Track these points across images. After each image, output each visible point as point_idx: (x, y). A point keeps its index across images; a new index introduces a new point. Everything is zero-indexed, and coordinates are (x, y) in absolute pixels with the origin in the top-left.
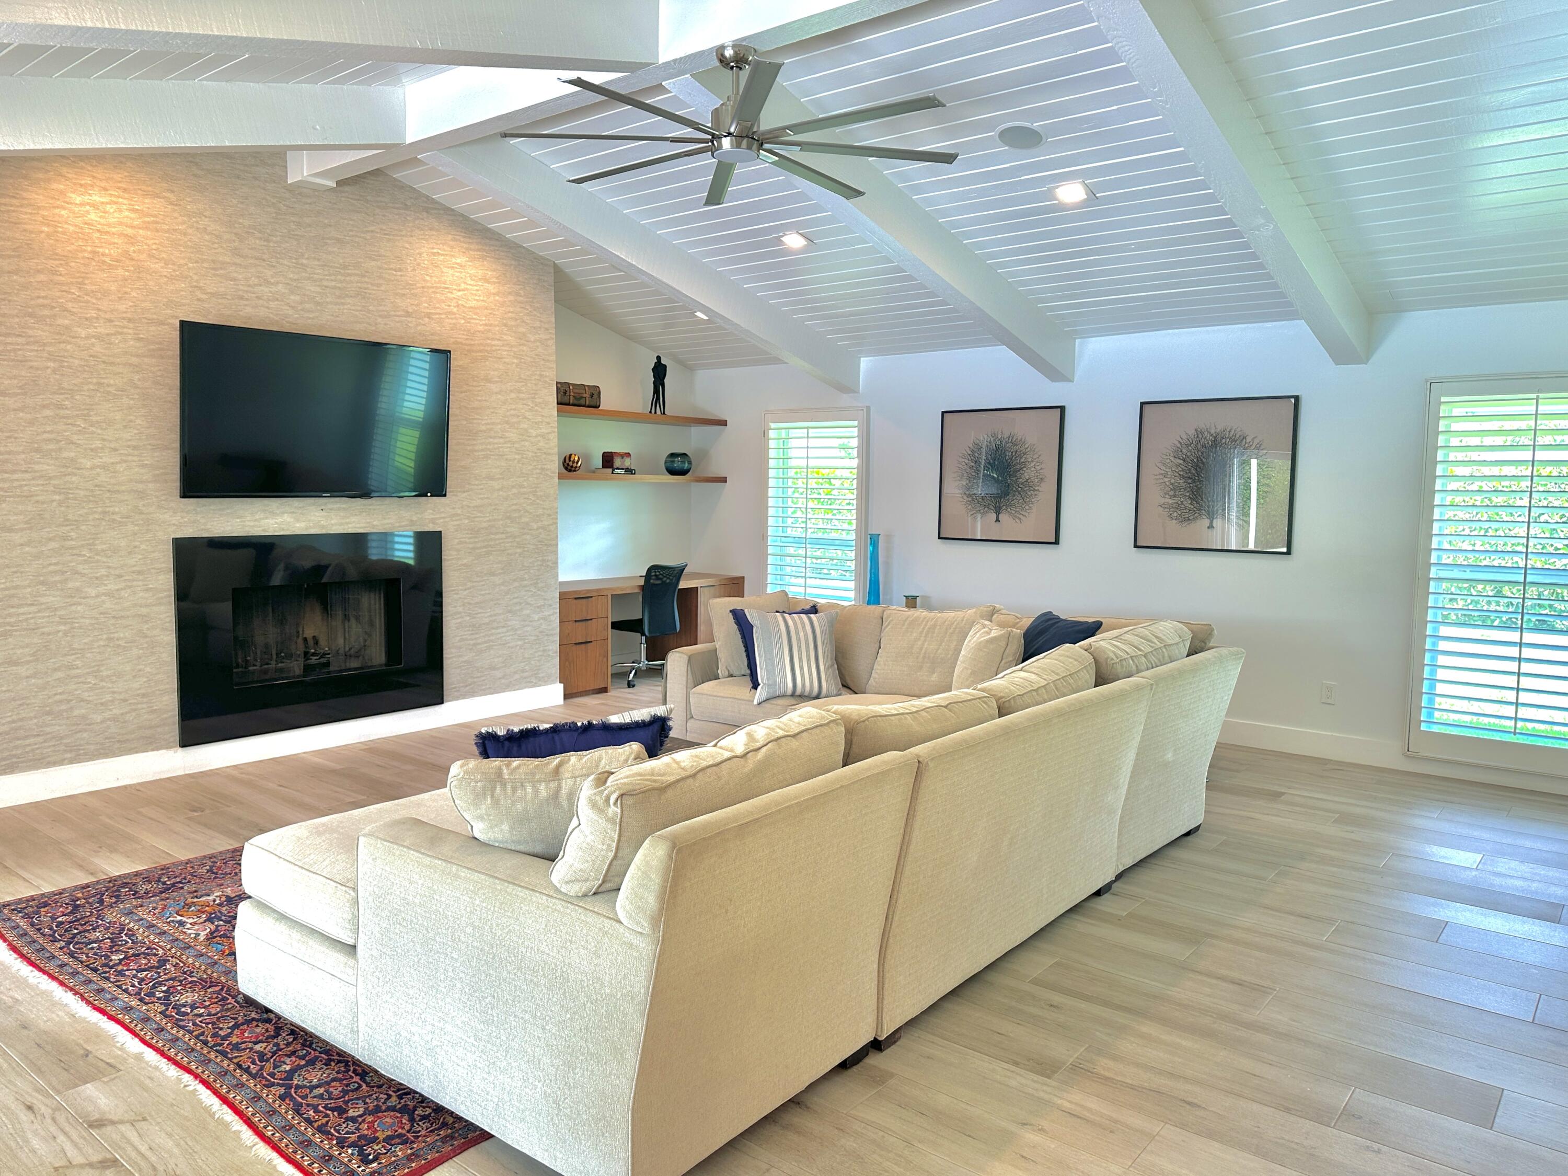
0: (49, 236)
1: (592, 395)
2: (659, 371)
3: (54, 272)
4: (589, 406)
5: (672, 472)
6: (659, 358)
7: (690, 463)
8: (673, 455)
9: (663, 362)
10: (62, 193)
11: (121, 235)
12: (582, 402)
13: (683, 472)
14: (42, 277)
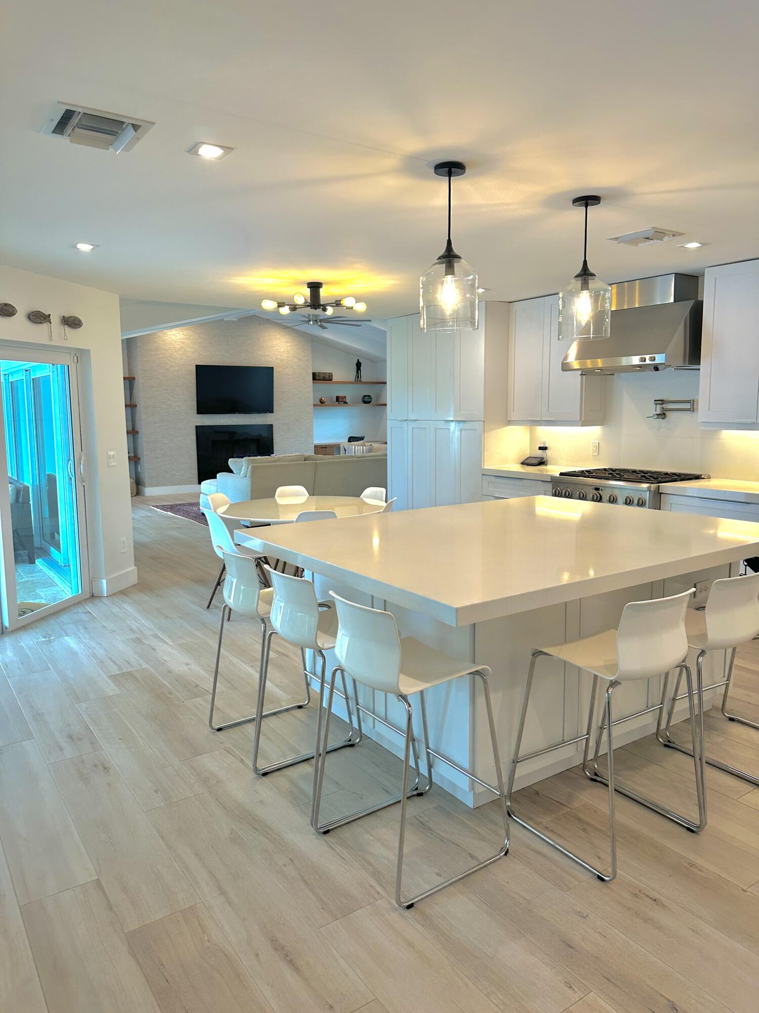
0: (163, 344)
1: (329, 376)
2: (359, 365)
3: (165, 354)
4: (328, 380)
5: (365, 402)
6: (358, 360)
7: (371, 399)
8: (365, 396)
9: (360, 361)
10: (166, 332)
11: (181, 342)
12: (326, 379)
13: (369, 402)
14: (162, 356)
